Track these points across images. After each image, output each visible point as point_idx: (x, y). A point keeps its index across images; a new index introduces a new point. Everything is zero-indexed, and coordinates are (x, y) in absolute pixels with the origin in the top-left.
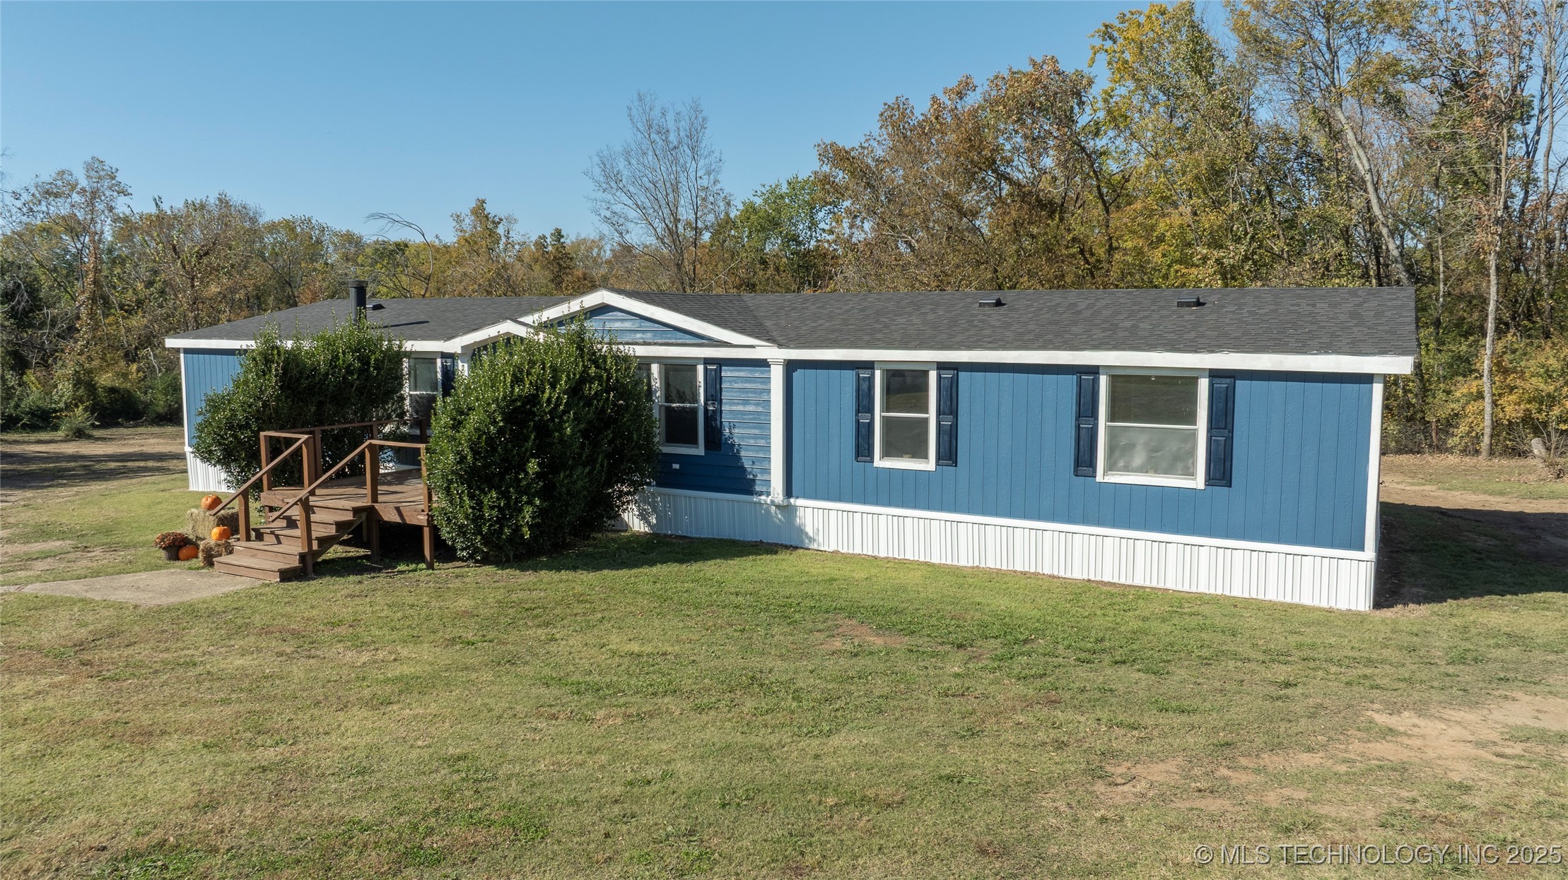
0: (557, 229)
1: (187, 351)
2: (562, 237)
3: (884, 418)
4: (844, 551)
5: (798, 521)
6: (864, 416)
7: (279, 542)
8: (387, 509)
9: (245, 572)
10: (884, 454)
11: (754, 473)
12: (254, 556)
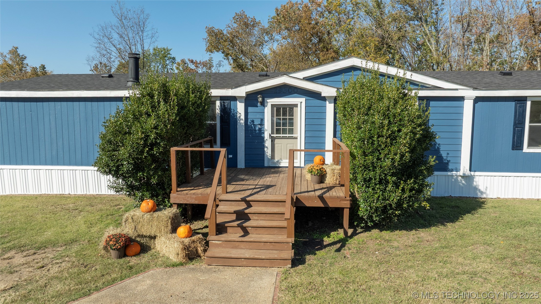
0: (42, 65)
2: (45, 68)
3: (530, 127)
4: (502, 197)
5: (475, 183)
6: (519, 126)
7: (246, 233)
8: (310, 198)
9: (245, 262)
10: (530, 145)
11: (448, 159)
12: (236, 247)
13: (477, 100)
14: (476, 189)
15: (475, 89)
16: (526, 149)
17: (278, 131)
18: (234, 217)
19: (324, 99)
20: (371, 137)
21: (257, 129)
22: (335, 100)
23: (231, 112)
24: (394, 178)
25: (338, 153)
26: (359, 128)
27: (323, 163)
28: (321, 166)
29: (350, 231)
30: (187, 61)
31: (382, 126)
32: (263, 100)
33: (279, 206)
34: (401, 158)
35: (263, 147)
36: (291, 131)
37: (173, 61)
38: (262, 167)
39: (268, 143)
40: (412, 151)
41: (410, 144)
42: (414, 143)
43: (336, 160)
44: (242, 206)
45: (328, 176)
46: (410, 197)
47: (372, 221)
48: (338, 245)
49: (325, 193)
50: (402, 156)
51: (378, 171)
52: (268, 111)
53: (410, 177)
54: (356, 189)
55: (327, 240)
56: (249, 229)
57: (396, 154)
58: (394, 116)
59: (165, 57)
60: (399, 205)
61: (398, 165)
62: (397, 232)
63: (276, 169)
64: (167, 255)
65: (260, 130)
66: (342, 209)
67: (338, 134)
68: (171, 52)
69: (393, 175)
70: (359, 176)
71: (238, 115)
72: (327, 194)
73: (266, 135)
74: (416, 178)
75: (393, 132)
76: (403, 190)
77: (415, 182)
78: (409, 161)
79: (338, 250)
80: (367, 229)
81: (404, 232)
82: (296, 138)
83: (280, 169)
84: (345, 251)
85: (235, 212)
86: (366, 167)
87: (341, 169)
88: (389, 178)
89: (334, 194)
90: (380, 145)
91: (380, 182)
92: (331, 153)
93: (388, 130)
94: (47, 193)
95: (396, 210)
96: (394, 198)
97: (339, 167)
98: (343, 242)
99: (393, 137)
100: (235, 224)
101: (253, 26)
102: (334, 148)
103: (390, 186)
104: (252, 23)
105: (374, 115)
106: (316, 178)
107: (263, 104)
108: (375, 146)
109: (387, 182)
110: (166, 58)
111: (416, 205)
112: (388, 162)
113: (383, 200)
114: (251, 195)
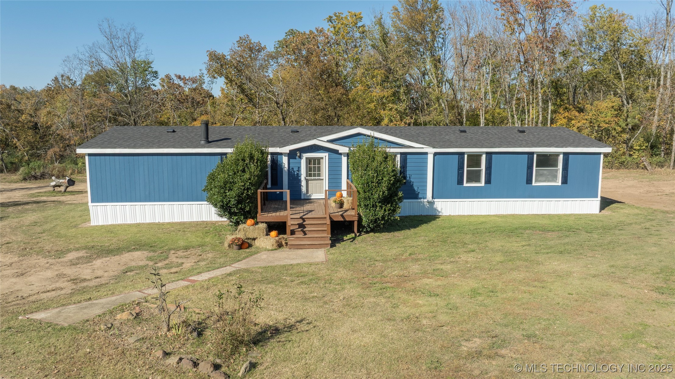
1: (90, 155)
3: (467, 170)
4: (452, 214)
5: (435, 206)
6: (461, 170)
7: (305, 234)
8: (336, 216)
9: (308, 247)
10: (467, 182)
11: (418, 191)
12: (302, 241)
13: (435, 154)
14: (436, 210)
15: (434, 147)
16: (465, 184)
17: (310, 175)
18: (297, 227)
19: (341, 154)
20: (368, 183)
21: (296, 173)
22: (348, 155)
23: (278, 162)
24: (380, 204)
25: (350, 192)
26: (362, 177)
27: (342, 196)
28: (341, 198)
29: (358, 234)
30: (173, 77)
31: (373, 177)
32: (300, 155)
33: (320, 221)
34: (383, 194)
35: (300, 186)
36: (319, 175)
37: (155, 75)
38: (300, 199)
39: (303, 183)
40: (389, 189)
41: (387, 186)
42: (390, 185)
43: (349, 194)
44: (301, 221)
45: (345, 204)
46: (389, 214)
47: (370, 228)
48: (352, 240)
49: (344, 213)
50: (383, 193)
51: (372, 200)
52: (303, 162)
53: (388, 204)
54: (361, 210)
55: (345, 238)
56: (307, 232)
57: (380, 192)
58: (380, 171)
59: (146, 70)
60: (383, 218)
61: (382, 197)
62: (383, 234)
63: (309, 201)
64: (264, 247)
65: (298, 174)
66: (353, 221)
67: (350, 177)
68: (152, 65)
69: (379, 202)
70: (362, 204)
71: (283, 165)
72: (345, 214)
73: (303, 178)
74: (392, 204)
75: (379, 180)
76: (385, 210)
77: (391, 206)
78: (388, 195)
79: (352, 241)
80: (367, 232)
81: (387, 233)
82: (323, 180)
83: (312, 200)
84: (356, 241)
85: (298, 224)
86: (365, 198)
87: (353, 200)
88: (377, 204)
89: (349, 213)
90: (373, 187)
91: (373, 206)
92: (346, 192)
93: (376, 179)
94: (141, 222)
95: (382, 221)
96: (381, 214)
97: (351, 198)
98: (354, 239)
99: (379, 183)
100: (300, 229)
101: (259, 51)
102: (348, 188)
103: (378, 208)
104: (257, 48)
105: (369, 171)
106: (338, 205)
107: (300, 157)
108: (370, 187)
109: (377, 206)
110: (147, 72)
111: (392, 218)
112: (377, 196)
113: (375, 215)
114: (304, 215)
